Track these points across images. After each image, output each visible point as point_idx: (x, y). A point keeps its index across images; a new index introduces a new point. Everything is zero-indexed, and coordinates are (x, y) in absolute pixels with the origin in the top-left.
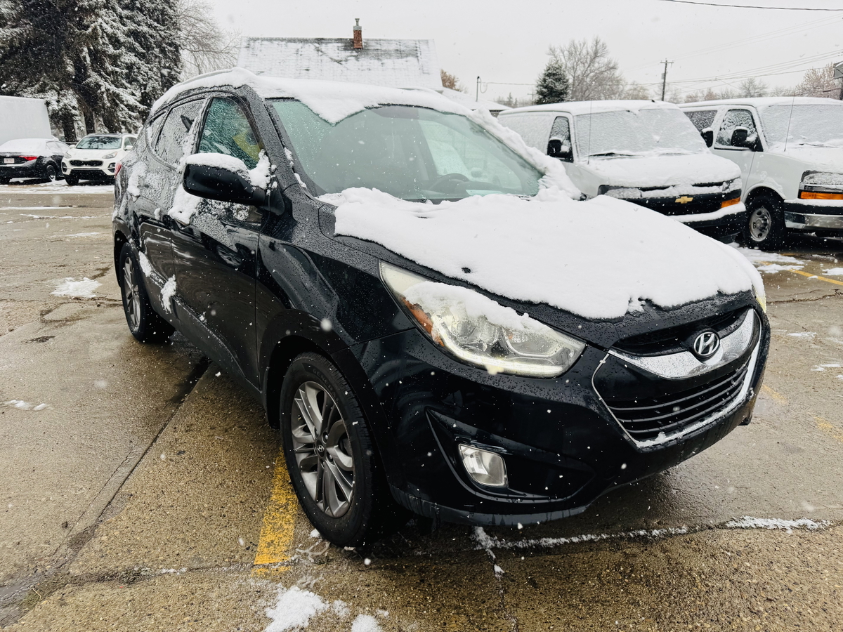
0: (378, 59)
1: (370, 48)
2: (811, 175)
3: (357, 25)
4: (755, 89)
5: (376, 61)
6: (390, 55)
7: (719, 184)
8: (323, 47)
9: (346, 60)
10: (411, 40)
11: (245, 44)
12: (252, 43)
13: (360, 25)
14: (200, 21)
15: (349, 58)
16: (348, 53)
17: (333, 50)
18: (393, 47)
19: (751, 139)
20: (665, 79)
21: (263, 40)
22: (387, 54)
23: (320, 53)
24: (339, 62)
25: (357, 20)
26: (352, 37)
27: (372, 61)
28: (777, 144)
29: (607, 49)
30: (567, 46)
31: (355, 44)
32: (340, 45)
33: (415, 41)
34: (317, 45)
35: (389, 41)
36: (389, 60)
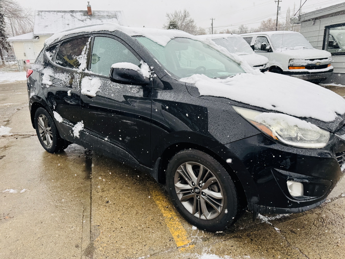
0: (100, 19)
1: (95, 15)
2: (292, 60)
3: (89, 5)
4: (244, 29)
5: (99, 20)
6: (105, 17)
7: (262, 65)
8: (74, 14)
9: (86, 20)
10: (113, 11)
11: (37, 14)
12: (40, 13)
13: (90, 4)
14: (11, 3)
16: (86, 17)
17: (79, 15)
18: (105, 14)
19: (268, 47)
20: (212, 25)
21: (45, 11)
22: (103, 17)
23: (73, 17)
24: (82, 21)
25: (89, 2)
26: (87, 10)
27: (97, 20)
28: (278, 49)
29: (189, 14)
30: (174, 13)
31: (89, 13)
32: (82, 13)
33: (115, 11)
34: (71, 14)
35: (103, 12)
36: (104, 20)
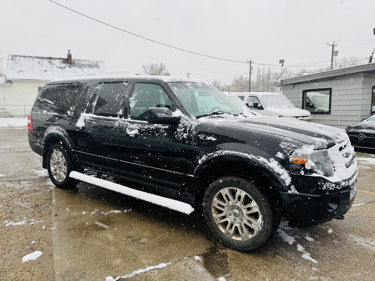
1: (76, 63)
3: (69, 53)
5: (79, 68)
6: (86, 66)
8: (52, 61)
10: (94, 61)
11: (11, 58)
12: (14, 57)
15: (66, 67)
16: (65, 65)
17: (57, 63)
18: (86, 63)
21: (21, 56)
22: (84, 66)
23: (51, 64)
24: (61, 68)
25: (69, 51)
26: (67, 58)
27: (78, 69)
28: (268, 107)
29: (166, 67)
31: (68, 61)
32: (61, 61)
33: (96, 61)
34: (49, 60)
35: (84, 61)
36: (85, 69)
